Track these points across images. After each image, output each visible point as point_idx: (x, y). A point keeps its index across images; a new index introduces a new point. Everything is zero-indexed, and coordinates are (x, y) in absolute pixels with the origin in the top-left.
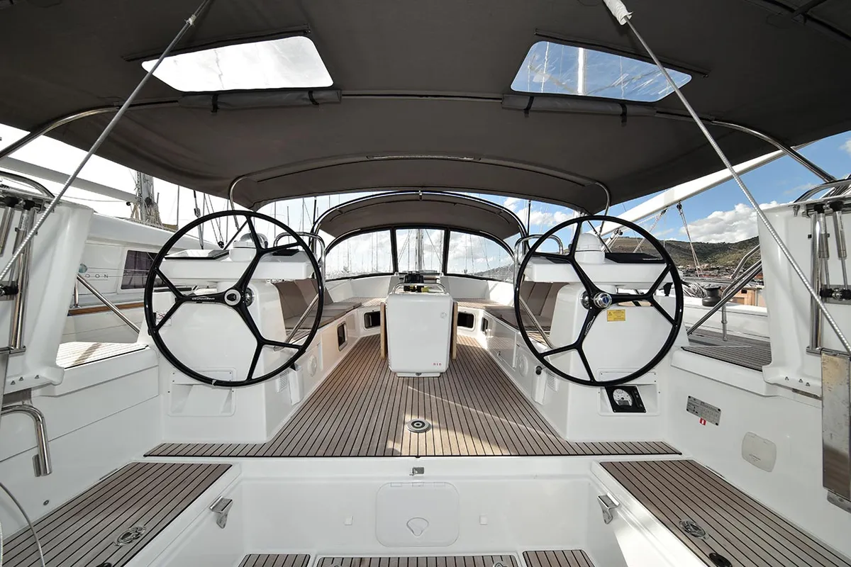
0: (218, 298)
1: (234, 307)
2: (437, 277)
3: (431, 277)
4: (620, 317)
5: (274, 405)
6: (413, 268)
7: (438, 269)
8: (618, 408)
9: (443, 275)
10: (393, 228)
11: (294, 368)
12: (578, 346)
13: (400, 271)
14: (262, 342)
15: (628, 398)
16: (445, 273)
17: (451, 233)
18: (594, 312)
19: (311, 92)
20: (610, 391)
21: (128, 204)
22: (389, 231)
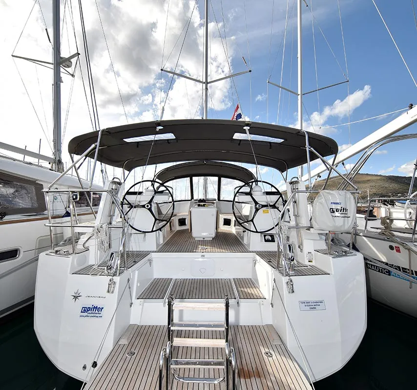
0: (143, 206)
1: (148, 209)
2: (215, 202)
3: (212, 202)
4: (267, 212)
5: (157, 239)
6: (201, 197)
7: (216, 197)
8: (266, 241)
9: (217, 201)
10: (191, 176)
11: (161, 231)
12: (252, 220)
13: (195, 199)
14: (156, 220)
15: (270, 238)
16: (219, 199)
17: (222, 178)
18: (257, 210)
19: (168, 141)
20: (265, 236)
21: (50, 163)
22: (189, 178)
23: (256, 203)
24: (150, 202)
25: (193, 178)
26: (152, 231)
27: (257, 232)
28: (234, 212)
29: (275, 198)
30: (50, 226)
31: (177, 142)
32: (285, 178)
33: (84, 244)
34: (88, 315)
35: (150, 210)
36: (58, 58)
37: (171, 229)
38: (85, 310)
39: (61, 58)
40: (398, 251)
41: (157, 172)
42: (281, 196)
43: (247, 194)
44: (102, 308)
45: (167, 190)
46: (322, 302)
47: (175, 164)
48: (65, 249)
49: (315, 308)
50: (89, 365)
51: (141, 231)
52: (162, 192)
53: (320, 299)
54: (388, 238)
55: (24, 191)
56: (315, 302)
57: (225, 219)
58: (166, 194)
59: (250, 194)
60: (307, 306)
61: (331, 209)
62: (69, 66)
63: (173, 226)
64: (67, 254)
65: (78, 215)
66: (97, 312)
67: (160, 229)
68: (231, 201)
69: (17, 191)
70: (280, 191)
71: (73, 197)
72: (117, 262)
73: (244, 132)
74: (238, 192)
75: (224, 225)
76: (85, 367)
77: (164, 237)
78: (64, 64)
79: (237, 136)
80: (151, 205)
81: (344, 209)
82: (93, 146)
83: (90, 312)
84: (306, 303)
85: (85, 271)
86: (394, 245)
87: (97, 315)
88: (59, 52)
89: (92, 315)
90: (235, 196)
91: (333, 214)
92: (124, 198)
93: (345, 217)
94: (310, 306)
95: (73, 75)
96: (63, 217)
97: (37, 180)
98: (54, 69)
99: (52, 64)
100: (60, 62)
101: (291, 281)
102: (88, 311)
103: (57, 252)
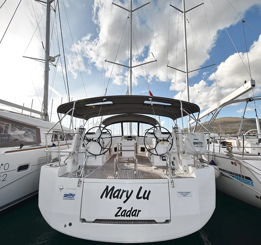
0: (95, 141)
2: (136, 137)
3: (134, 137)
4: (163, 144)
5: (103, 159)
7: (136, 134)
8: (163, 160)
10: (122, 122)
12: (155, 149)
13: (124, 135)
14: (102, 148)
15: (165, 158)
16: (138, 136)
17: (140, 123)
18: (157, 143)
19: (109, 105)
20: (162, 157)
21: (41, 116)
22: (121, 123)
23: (157, 139)
24: (99, 139)
25: (123, 123)
26: (100, 155)
27: (158, 155)
28: (145, 144)
29: (167, 136)
30: (47, 152)
31: (114, 105)
32: (176, 123)
33: (65, 161)
34: (68, 198)
35: (99, 143)
36: (48, 57)
37: (110, 154)
38: (66, 196)
39: (50, 57)
40: (236, 165)
41: (102, 120)
42: (171, 135)
43: (152, 133)
44: (75, 195)
45: (108, 131)
46: (190, 193)
47: (113, 115)
48: (55, 164)
49: (186, 196)
50: (68, 225)
51: (94, 155)
52: (105, 133)
53: (189, 191)
54: (230, 158)
55: (30, 133)
56: (185, 193)
57: (141, 148)
58: (108, 134)
59: (153, 134)
60: (182, 194)
61: (193, 142)
62: (53, 61)
63: (111, 152)
64: (56, 166)
65: (60, 145)
66: (72, 197)
67: (104, 154)
68: (143, 137)
69: (26, 132)
70: (170, 132)
71: (60, 136)
72: (82, 171)
73: (149, 100)
74: (147, 133)
75: (141, 151)
76: (65, 226)
77: (106, 158)
78: (51, 60)
79: (146, 102)
80: (99, 140)
81: (200, 142)
82: (71, 110)
83: (68, 197)
84: (182, 193)
85: (66, 175)
86: (234, 161)
87: (72, 198)
88: (49, 54)
89: (69, 198)
90: (145, 135)
91: (195, 145)
92: (85, 136)
93: (201, 147)
94: (183, 194)
95: (55, 66)
96: (51, 147)
97: (37, 126)
98: (46, 63)
99: (45, 60)
100: (49, 59)
101: (173, 181)
102: (67, 196)
103: (51, 165)
